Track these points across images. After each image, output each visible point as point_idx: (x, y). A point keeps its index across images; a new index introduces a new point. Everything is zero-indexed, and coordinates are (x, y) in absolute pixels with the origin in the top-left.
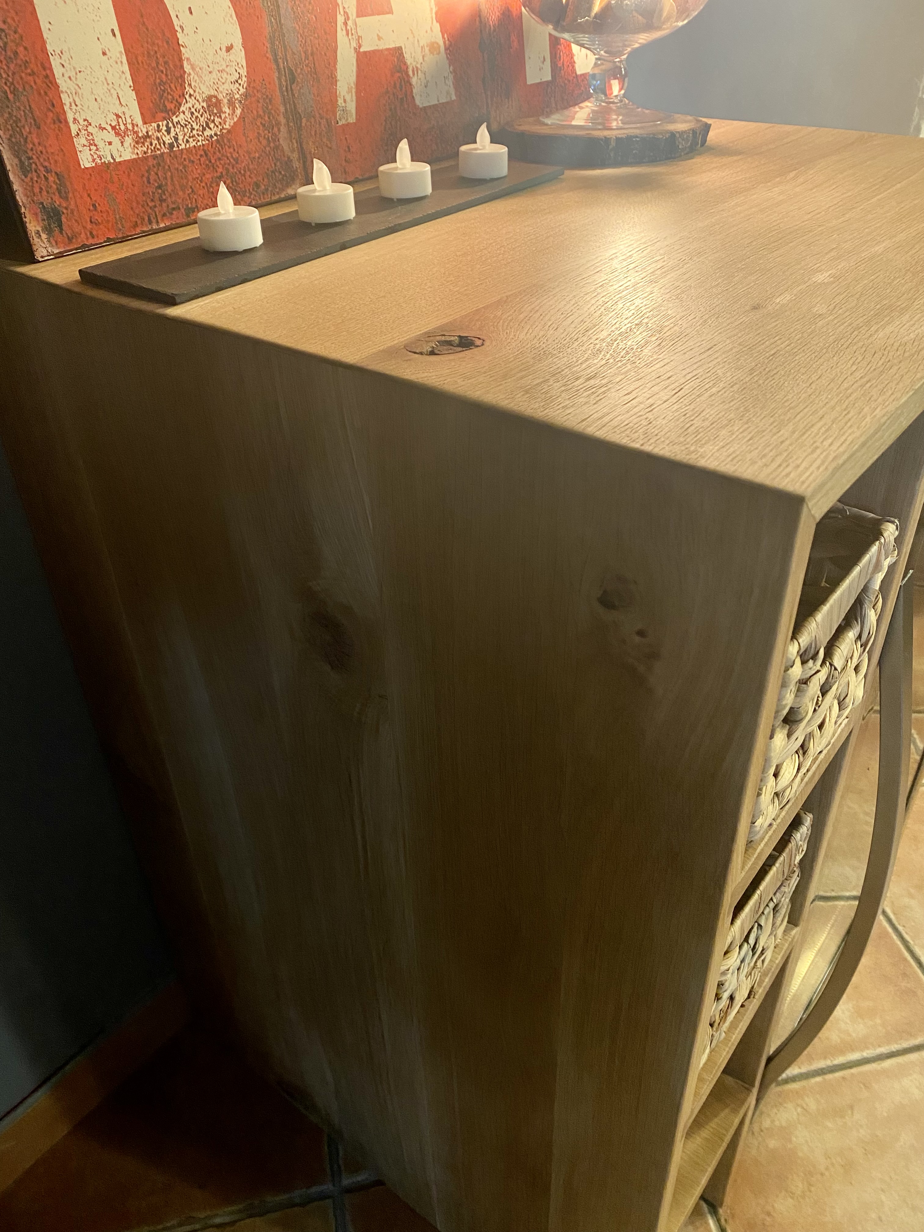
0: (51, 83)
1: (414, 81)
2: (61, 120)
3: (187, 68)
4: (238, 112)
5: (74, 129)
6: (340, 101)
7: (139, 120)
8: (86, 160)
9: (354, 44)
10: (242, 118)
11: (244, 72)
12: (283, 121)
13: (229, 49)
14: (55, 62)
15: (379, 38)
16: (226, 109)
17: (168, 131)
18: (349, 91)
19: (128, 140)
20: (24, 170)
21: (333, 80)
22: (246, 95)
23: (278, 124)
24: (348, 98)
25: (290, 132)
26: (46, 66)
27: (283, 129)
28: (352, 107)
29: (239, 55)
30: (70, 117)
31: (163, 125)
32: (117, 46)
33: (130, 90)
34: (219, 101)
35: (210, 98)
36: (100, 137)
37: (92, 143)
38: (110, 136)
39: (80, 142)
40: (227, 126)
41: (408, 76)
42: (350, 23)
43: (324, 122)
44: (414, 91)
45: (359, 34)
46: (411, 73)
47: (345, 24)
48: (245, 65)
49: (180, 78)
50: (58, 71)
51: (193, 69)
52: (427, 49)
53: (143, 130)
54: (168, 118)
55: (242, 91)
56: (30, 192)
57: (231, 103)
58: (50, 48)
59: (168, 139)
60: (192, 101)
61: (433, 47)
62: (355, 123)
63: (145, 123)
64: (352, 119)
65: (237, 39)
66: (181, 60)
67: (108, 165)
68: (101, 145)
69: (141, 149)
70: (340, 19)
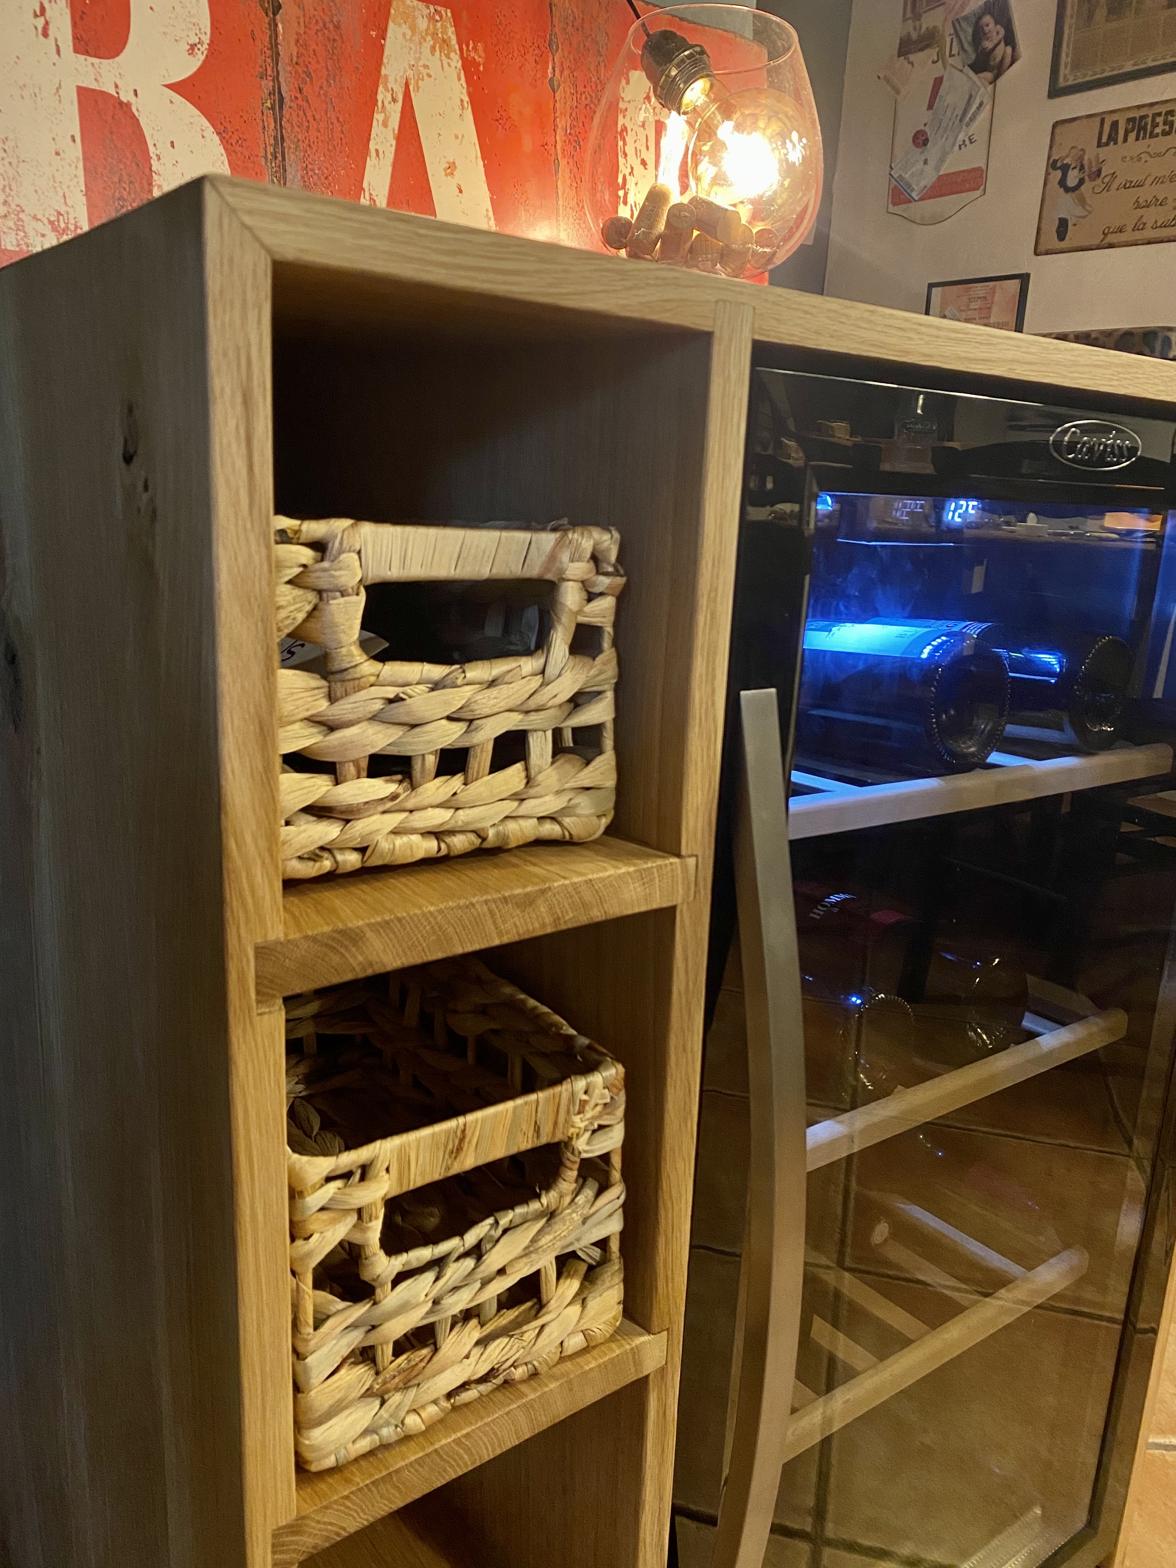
32: (74, 151)
33: (81, 194)
38: (45, 229)
68: (31, 233)
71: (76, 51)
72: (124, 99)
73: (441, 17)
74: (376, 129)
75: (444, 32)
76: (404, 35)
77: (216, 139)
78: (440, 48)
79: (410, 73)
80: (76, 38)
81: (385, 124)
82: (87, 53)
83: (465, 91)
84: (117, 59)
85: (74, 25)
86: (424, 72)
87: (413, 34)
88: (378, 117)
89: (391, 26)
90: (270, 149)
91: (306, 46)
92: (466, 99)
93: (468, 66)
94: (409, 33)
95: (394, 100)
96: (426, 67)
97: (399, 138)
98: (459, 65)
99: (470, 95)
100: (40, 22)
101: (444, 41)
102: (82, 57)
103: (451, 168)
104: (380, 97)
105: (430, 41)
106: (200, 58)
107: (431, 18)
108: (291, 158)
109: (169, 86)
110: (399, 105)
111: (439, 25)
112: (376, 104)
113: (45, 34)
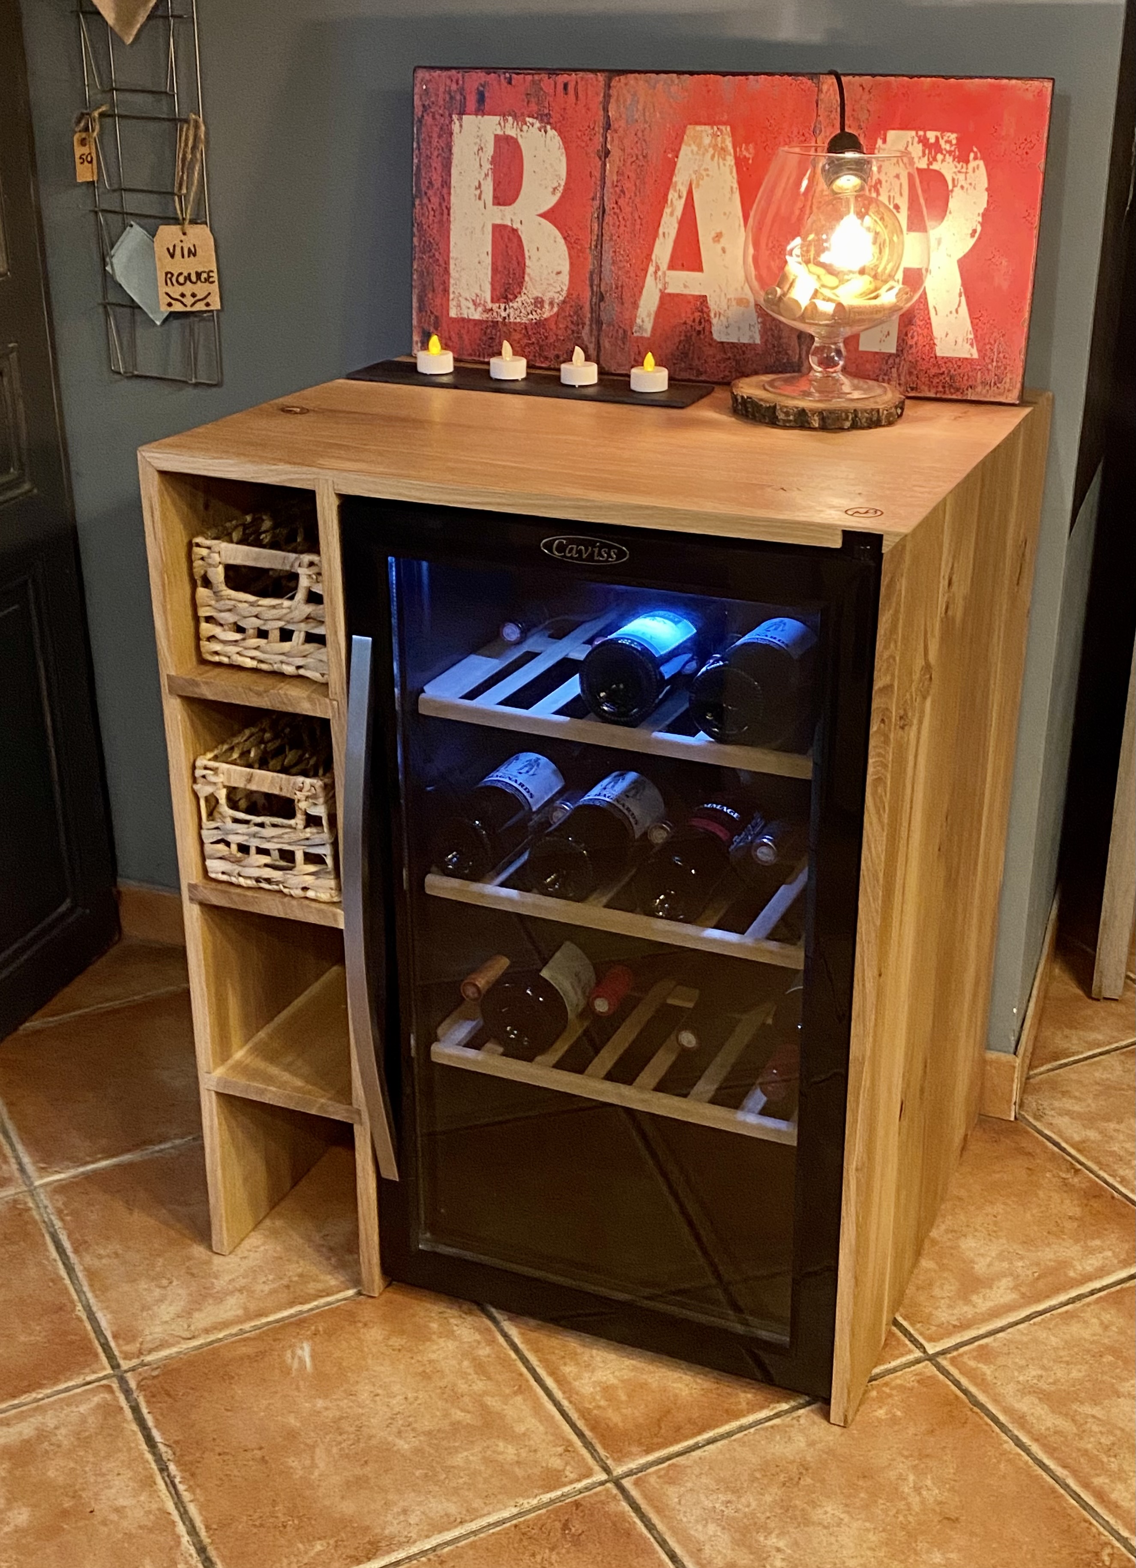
0: (447, 271)
1: (714, 321)
2: (446, 291)
3: (527, 278)
4: (555, 309)
5: (451, 296)
6: (639, 321)
7: (489, 299)
8: (453, 313)
9: (660, 286)
10: (557, 314)
11: (565, 288)
12: (588, 323)
13: (559, 273)
14: (452, 262)
15: (685, 286)
16: (547, 306)
17: (505, 309)
18: (649, 315)
19: (480, 309)
20: (420, 310)
21: (635, 305)
22: (564, 302)
23: (584, 324)
24: (646, 319)
25: (591, 330)
26: (447, 263)
27: (587, 328)
28: (648, 326)
29: (565, 278)
30: (451, 290)
31: (503, 306)
32: (489, 260)
33: (489, 283)
34: (542, 302)
35: (536, 299)
36: (464, 303)
37: (459, 306)
38: (471, 305)
39: (452, 304)
40: (545, 316)
41: (709, 316)
42: (660, 273)
43: (621, 331)
44: (714, 329)
45: (667, 279)
46: (712, 315)
47: (656, 272)
48: (567, 283)
49: (521, 284)
50: (452, 266)
51: (531, 279)
52: (734, 303)
53: (490, 305)
54: (507, 303)
55: (561, 298)
56: (420, 321)
57: (551, 304)
58: (451, 255)
59: (504, 314)
60: (524, 297)
61: (740, 301)
62: (649, 339)
63: (492, 301)
64: (647, 334)
65: (566, 267)
66: (524, 273)
67: (463, 319)
68: (463, 307)
69: (485, 316)
70: (651, 269)
71: (494, 204)
72: (515, 227)
73: (721, 131)
74: (665, 218)
75: (723, 141)
76: (692, 151)
77: (563, 241)
78: (719, 155)
79: (694, 177)
80: (495, 197)
81: (672, 214)
82: (499, 204)
83: (735, 181)
84: (515, 205)
85: (495, 190)
86: (704, 173)
87: (699, 149)
88: (667, 210)
89: (684, 147)
90: (594, 243)
91: (623, 174)
92: (735, 185)
93: (739, 162)
94: (695, 148)
95: (680, 197)
96: (706, 170)
97: (681, 222)
98: (733, 163)
99: (739, 183)
100: (478, 192)
101: (722, 149)
102: (495, 207)
103: (718, 237)
104: (670, 197)
105: (711, 151)
106: (558, 195)
107: (715, 136)
108: (606, 246)
109: (541, 215)
110: (683, 200)
111: (719, 139)
112: (666, 201)
113: (480, 198)
